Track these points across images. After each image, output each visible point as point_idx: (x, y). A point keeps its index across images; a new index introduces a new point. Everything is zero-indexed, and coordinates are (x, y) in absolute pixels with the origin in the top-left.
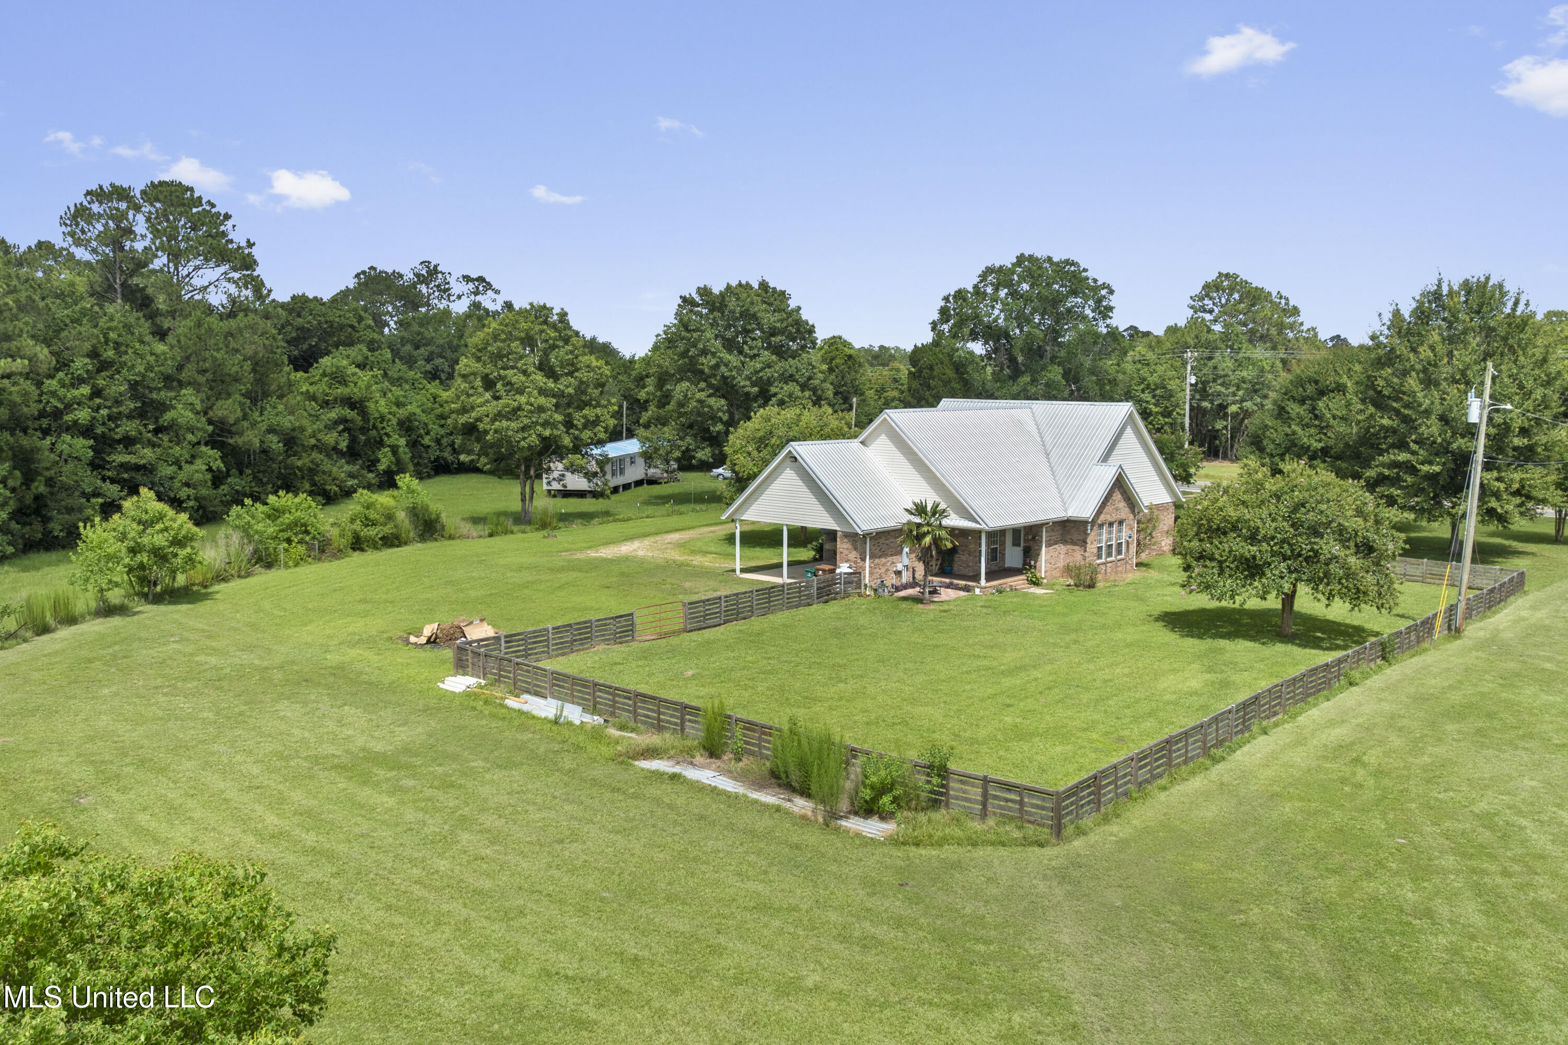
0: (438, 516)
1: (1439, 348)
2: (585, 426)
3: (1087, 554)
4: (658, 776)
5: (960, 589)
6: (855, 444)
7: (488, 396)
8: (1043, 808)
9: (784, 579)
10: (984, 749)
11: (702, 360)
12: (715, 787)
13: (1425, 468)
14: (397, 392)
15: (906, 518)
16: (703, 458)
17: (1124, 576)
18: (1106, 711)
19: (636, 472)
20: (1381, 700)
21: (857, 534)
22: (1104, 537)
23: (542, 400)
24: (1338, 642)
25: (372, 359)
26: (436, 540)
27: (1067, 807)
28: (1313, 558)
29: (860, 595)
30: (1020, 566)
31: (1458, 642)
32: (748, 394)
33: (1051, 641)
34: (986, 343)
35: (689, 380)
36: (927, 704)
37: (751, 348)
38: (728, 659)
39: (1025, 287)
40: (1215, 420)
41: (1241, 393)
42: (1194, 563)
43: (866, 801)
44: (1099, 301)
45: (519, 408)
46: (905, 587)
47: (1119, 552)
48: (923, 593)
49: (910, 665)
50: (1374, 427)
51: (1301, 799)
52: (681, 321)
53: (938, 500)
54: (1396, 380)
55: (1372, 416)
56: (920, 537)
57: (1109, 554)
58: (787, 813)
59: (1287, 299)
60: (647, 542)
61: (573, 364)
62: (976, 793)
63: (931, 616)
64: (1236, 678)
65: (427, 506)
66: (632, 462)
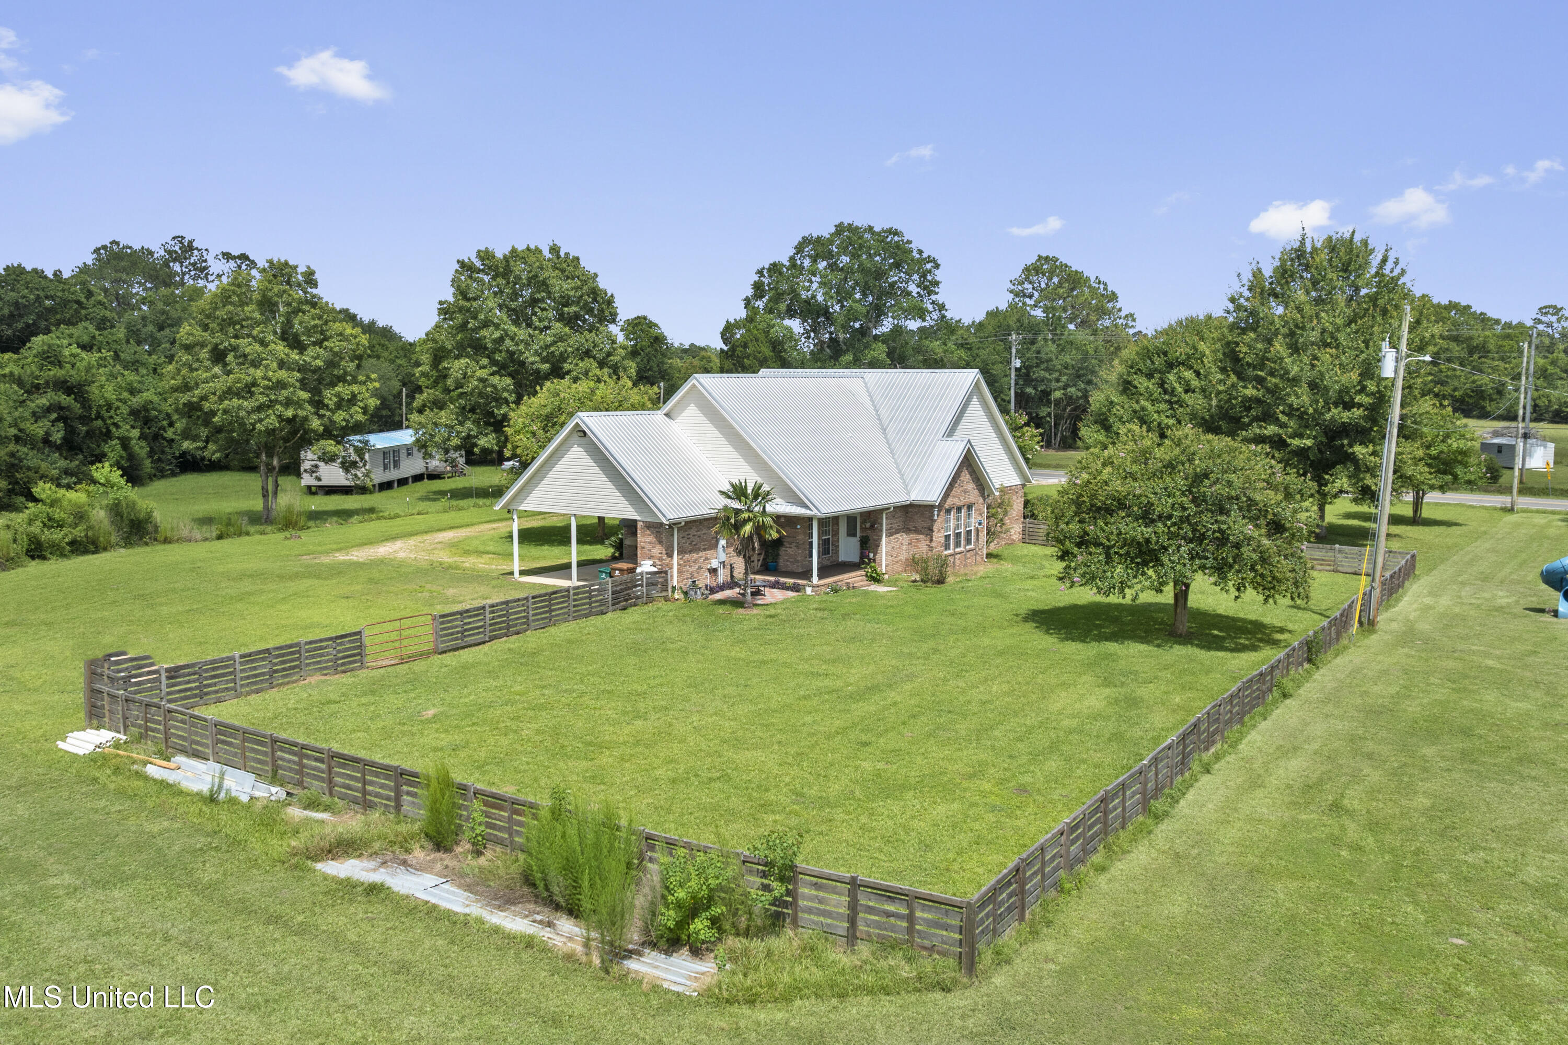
0: (149, 515)
1: (1307, 308)
2: (339, 406)
3: (933, 544)
4: (348, 886)
5: (788, 588)
6: (658, 417)
7: (217, 370)
8: (946, 927)
9: (573, 582)
10: (839, 814)
11: (484, 332)
12: (435, 907)
13: (1296, 442)
14: (131, 376)
15: (723, 502)
16: (487, 445)
17: (975, 569)
18: (993, 748)
19: (413, 466)
20: (1327, 716)
21: (662, 524)
22: (952, 524)
23: (283, 374)
24: (1242, 641)
25: (101, 338)
26: (146, 544)
27: (982, 921)
28: (1222, 540)
29: (666, 599)
30: (855, 558)
31: (1374, 636)
32: (537, 371)
33: (906, 650)
34: (804, 321)
35: (468, 356)
36: (755, 747)
37: (540, 321)
38: (486, 690)
39: (845, 259)
40: (1038, 407)
41: (1064, 379)
42: (1075, 551)
43: (670, 929)
44: (924, 276)
45: (254, 384)
46: (722, 588)
47: (968, 541)
48: (743, 595)
49: (730, 690)
50: (1236, 398)
51: (1293, 876)
52: (458, 288)
53: (760, 481)
54: (1259, 346)
55: (1233, 386)
56: (737, 527)
57: (958, 544)
58: (545, 949)
59: (1105, 284)
60: (412, 541)
61: (322, 332)
62: (839, 902)
63: (755, 623)
64: (1142, 692)
65: (134, 503)
66: (409, 454)
